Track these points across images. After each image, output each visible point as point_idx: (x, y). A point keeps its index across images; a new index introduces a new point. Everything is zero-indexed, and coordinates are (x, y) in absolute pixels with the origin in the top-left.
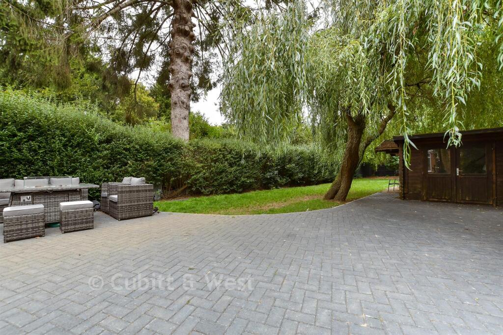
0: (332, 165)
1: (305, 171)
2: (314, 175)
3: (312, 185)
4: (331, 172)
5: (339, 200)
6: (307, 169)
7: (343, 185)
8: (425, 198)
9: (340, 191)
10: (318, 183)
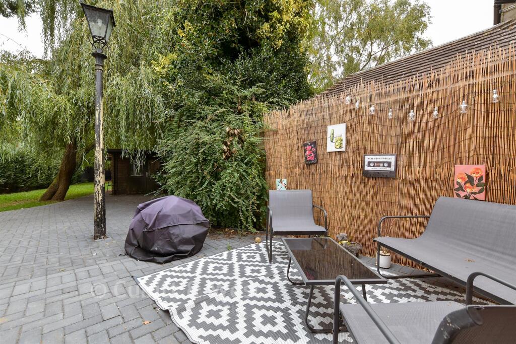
0: (49, 169)
1: (10, 176)
2: (24, 181)
3: (20, 192)
4: (49, 177)
5: (57, 200)
6: (12, 174)
7: (61, 187)
8: (129, 193)
9: (58, 192)
10: (29, 189)
